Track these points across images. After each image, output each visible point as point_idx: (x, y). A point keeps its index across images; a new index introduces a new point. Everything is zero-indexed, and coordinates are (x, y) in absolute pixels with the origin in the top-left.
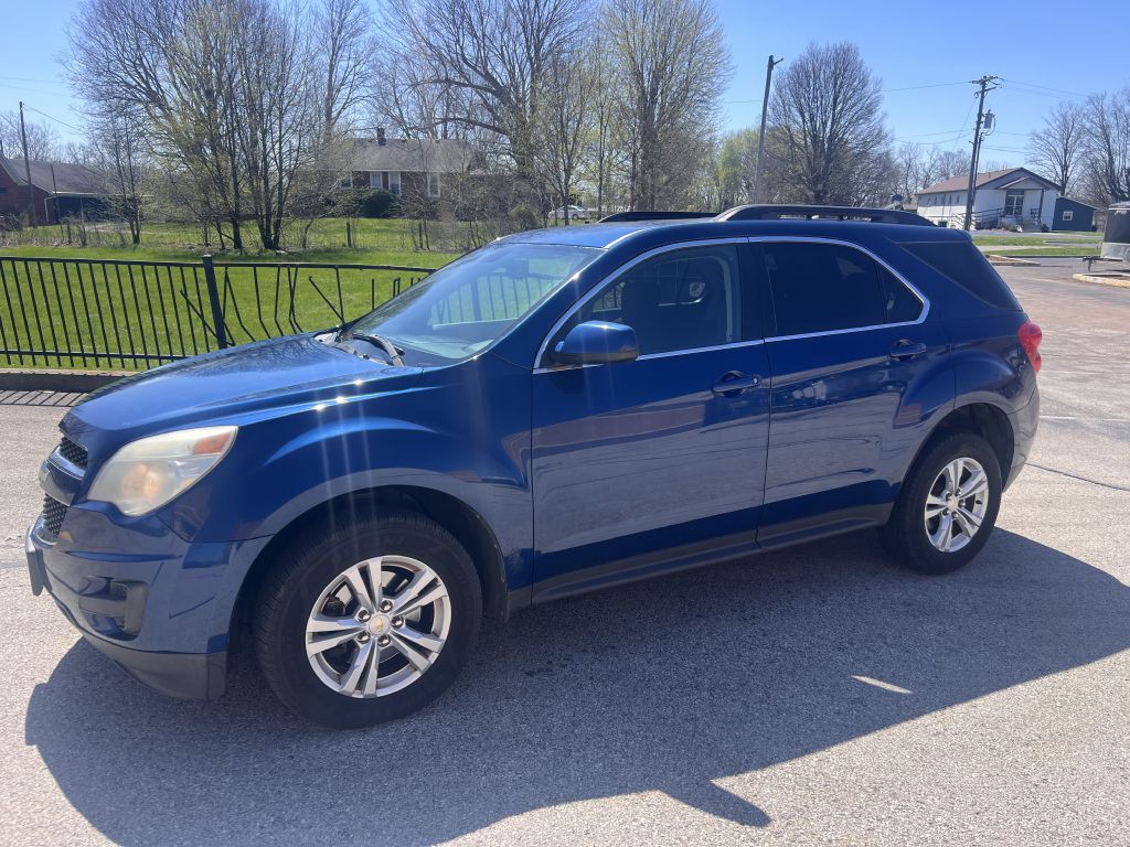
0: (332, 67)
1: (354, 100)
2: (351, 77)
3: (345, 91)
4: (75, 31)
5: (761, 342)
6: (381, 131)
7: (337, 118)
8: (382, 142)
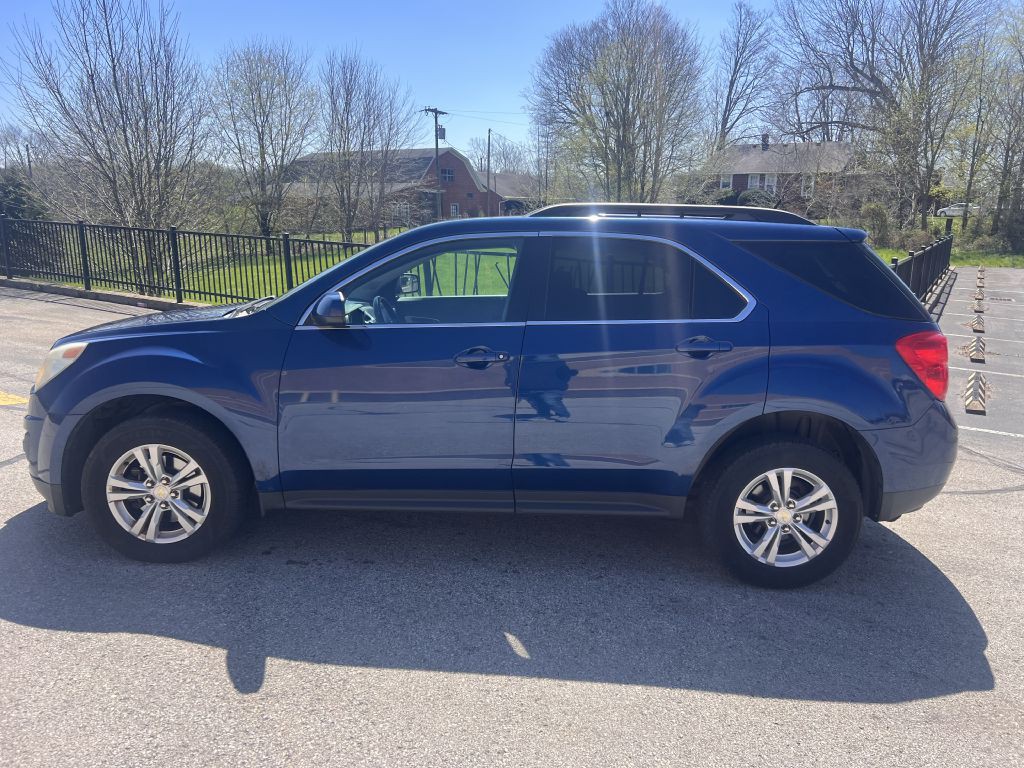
0: (732, 83)
1: (750, 111)
2: (749, 91)
3: (740, 105)
4: (537, 71)
5: (523, 324)
6: (765, 137)
7: (732, 127)
8: (765, 146)
